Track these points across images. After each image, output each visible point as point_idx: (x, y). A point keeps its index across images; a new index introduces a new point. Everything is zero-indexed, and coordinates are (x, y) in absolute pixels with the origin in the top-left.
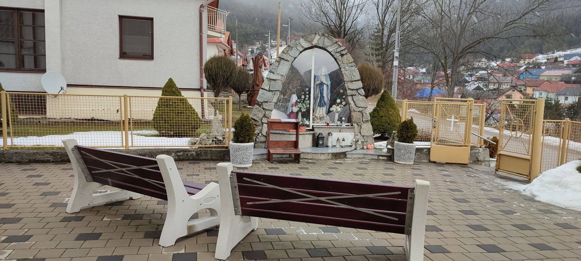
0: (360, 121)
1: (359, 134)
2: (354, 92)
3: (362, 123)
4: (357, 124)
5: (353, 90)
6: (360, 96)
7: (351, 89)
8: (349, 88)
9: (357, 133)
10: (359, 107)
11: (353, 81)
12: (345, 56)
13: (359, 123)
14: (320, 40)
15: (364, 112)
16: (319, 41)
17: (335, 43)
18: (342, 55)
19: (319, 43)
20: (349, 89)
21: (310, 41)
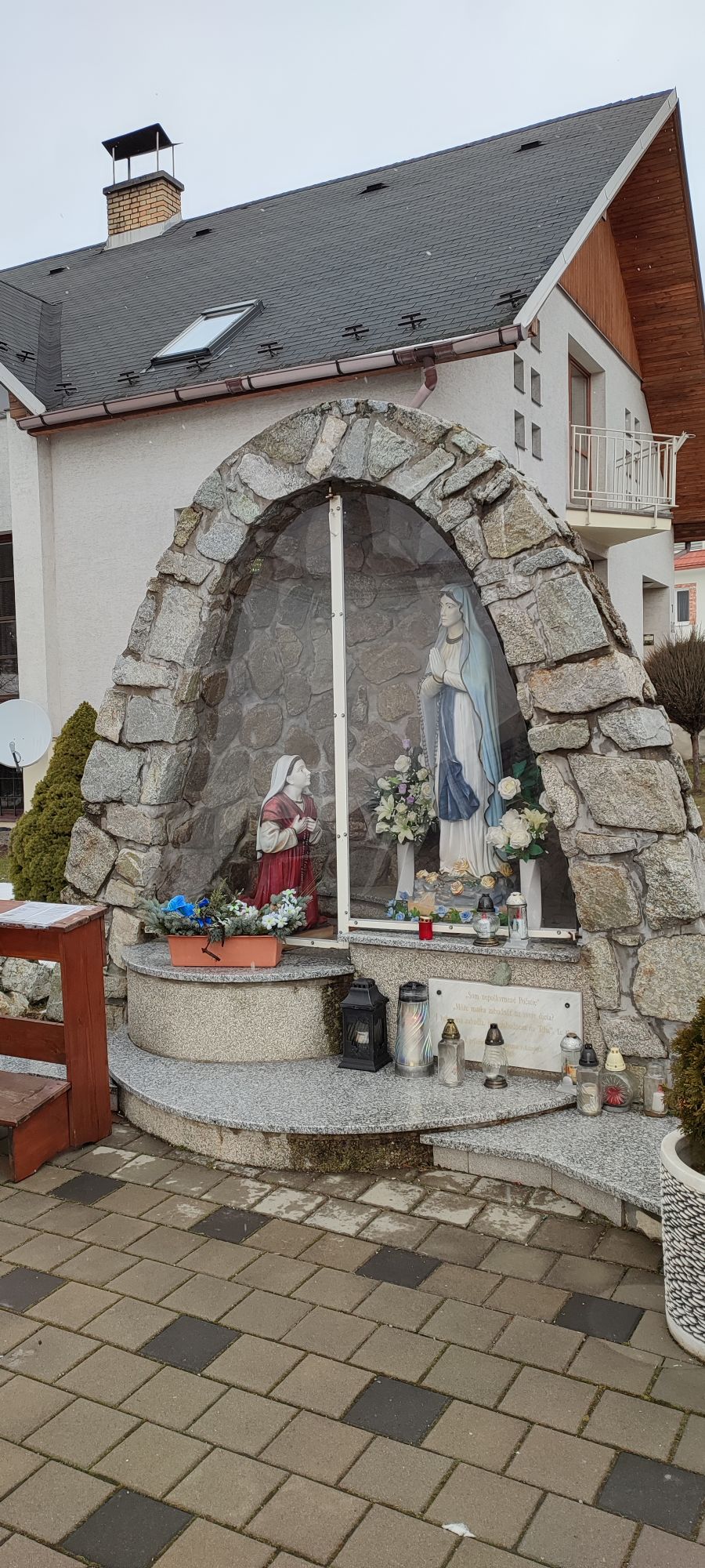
0: (626, 917)
1: (626, 1001)
2: (574, 733)
3: (644, 930)
4: (610, 939)
5: (562, 717)
6: (614, 753)
7: (551, 714)
8: (537, 709)
9: (608, 998)
10: (615, 828)
11: (560, 663)
12: (501, 508)
13: (625, 929)
14: (350, 440)
15: (652, 861)
16: (345, 447)
17: (434, 445)
18: (485, 508)
19: (344, 460)
20: (544, 713)
21: (294, 458)
